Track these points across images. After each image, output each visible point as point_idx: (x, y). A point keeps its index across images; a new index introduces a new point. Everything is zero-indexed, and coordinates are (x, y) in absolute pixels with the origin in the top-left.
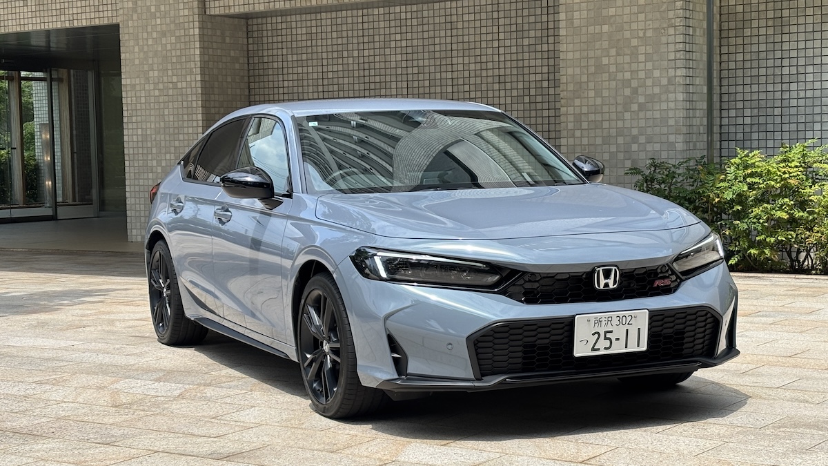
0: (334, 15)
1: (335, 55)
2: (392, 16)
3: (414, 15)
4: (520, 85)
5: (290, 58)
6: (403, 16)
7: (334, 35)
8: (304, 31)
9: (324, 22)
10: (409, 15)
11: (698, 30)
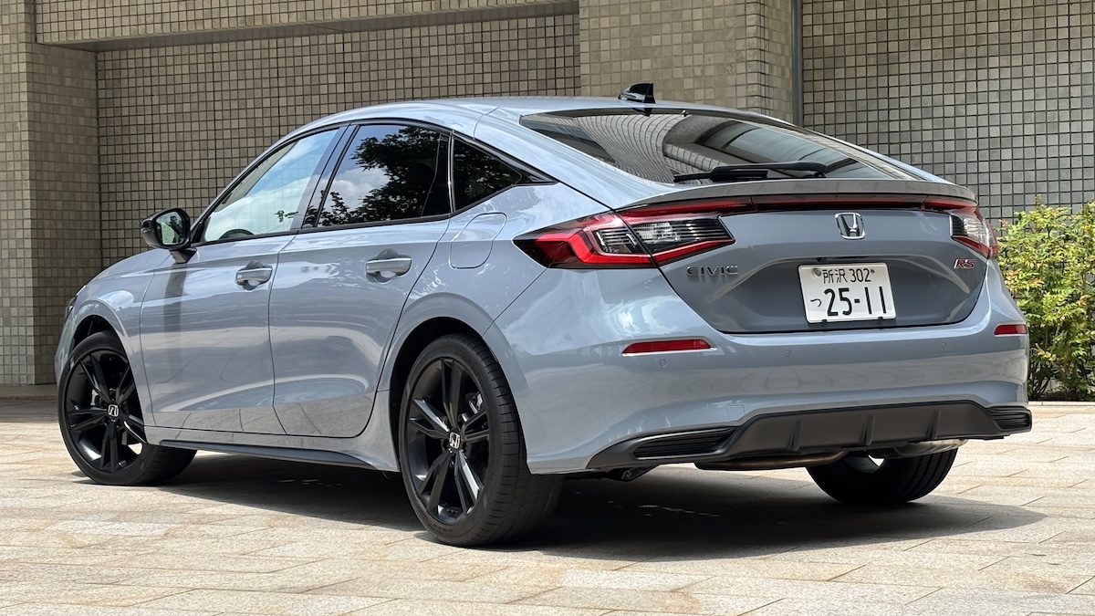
0: (233, 46)
1: (235, 105)
2: (322, 49)
3: (356, 47)
5: (163, 109)
6: (339, 48)
7: (234, 75)
8: (186, 69)
9: (216, 57)
10: (348, 48)
11: (775, 68)
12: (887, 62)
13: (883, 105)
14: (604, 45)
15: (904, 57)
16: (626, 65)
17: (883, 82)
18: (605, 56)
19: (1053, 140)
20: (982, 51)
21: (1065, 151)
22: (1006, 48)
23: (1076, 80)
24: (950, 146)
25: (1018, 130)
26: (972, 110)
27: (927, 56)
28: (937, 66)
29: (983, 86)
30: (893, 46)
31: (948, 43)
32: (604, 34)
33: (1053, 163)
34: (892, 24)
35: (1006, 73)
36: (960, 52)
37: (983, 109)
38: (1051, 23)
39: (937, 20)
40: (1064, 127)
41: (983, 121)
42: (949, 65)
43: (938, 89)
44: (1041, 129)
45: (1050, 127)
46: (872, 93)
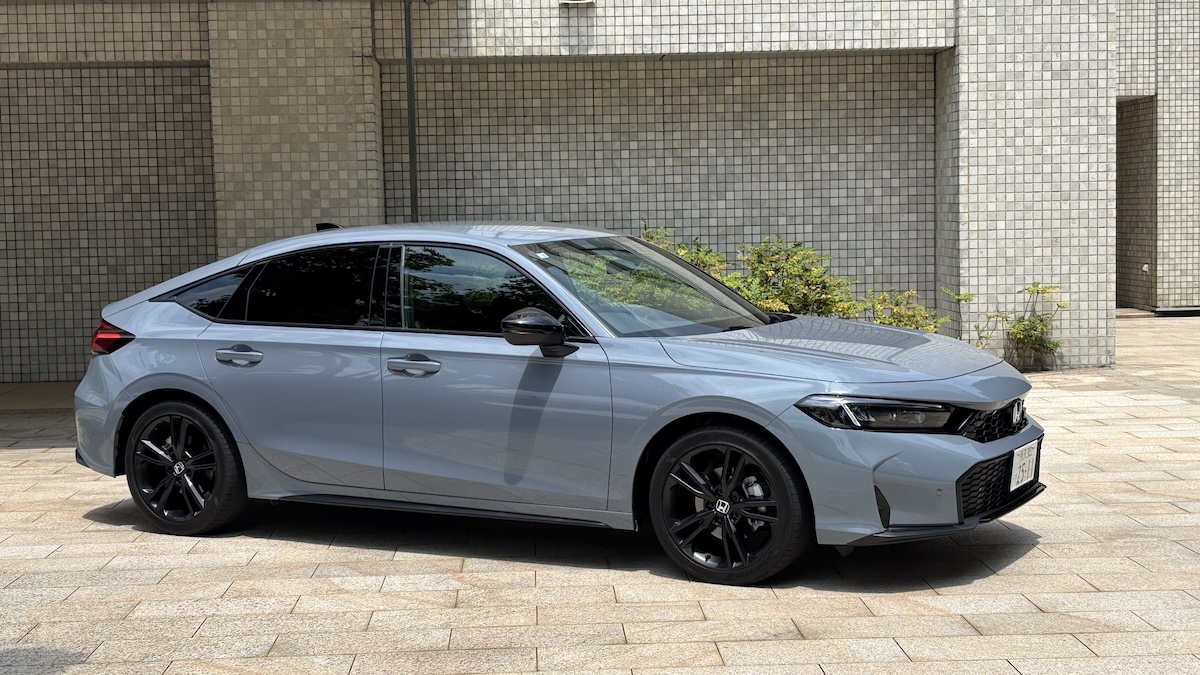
4: (117, 181)
12: (452, 125)
13: (451, 157)
14: (235, 101)
15: (467, 122)
16: (256, 119)
17: (450, 140)
18: (235, 111)
19: (583, 190)
20: (528, 120)
21: (592, 199)
22: (547, 119)
23: (599, 146)
24: (505, 192)
25: (556, 182)
26: (521, 165)
27: (485, 122)
28: (493, 130)
29: (529, 147)
30: (458, 113)
31: (502, 113)
32: (234, 92)
33: (583, 207)
34: (457, 95)
35: (547, 138)
36: (511, 120)
37: (529, 165)
38: (580, 102)
39: (492, 94)
40: (591, 181)
41: (530, 174)
42: (502, 130)
43: (494, 148)
44: (574, 181)
45: (581, 181)
46: (441, 148)
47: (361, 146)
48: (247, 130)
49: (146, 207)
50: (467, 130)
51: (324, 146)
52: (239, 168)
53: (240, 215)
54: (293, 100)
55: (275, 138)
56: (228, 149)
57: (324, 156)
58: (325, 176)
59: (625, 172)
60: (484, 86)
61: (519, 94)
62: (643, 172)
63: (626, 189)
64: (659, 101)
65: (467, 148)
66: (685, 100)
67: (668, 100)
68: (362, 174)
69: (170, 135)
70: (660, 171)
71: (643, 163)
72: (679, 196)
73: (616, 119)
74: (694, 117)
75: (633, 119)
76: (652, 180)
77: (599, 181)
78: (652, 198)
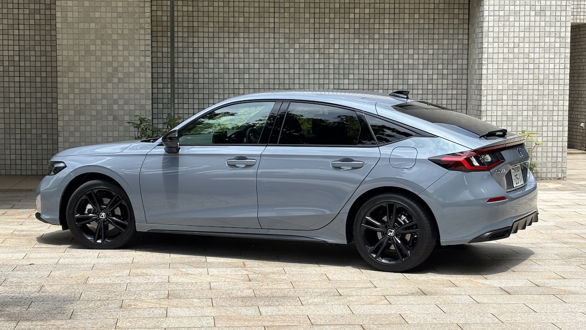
13: (191, 50)
14: (70, 14)
16: (81, 25)
17: (191, 40)
18: (70, 20)
19: (267, 71)
20: (236, 30)
21: (272, 76)
22: (247, 29)
23: (277, 46)
24: (222, 71)
25: (252, 66)
26: (231, 55)
27: (211, 30)
28: (216, 35)
29: (236, 45)
30: (196, 24)
31: (221, 25)
32: (69, 9)
33: (267, 81)
34: (195, 14)
35: (247, 41)
36: (226, 29)
37: (236, 55)
38: (266, 20)
39: (216, 14)
40: (272, 66)
41: (236, 61)
42: (221, 35)
43: (216, 45)
44: (262, 66)
45: (266, 65)
46: (186, 45)
47: (142, 42)
48: (76, 31)
49: (11, 74)
50: (201, 35)
51: (120, 42)
52: (71, 53)
53: (71, 80)
54: (103, 15)
55: (93, 37)
56: (65, 42)
57: (121, 48)
58: (121, 59)
59: (292, 61)
60: (211, 9)
61: (231, 14)
62: (302, 61)
63: (292, 71)
64: (312, 21)
65: (201, 45)
66: (327, 21)
67: (317, 21)
68: (142, 59)
69: (27, 32)
70: (312, 61)
71: (302, 56)
72: (322, 76)
73: (287, 31)
74: (332, 31)
75: (297, 31)
76: (307, 66)
77: (276, 66)
78: (306, 77)
